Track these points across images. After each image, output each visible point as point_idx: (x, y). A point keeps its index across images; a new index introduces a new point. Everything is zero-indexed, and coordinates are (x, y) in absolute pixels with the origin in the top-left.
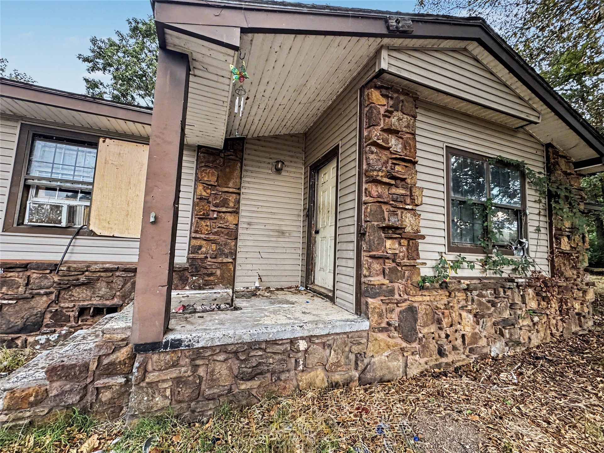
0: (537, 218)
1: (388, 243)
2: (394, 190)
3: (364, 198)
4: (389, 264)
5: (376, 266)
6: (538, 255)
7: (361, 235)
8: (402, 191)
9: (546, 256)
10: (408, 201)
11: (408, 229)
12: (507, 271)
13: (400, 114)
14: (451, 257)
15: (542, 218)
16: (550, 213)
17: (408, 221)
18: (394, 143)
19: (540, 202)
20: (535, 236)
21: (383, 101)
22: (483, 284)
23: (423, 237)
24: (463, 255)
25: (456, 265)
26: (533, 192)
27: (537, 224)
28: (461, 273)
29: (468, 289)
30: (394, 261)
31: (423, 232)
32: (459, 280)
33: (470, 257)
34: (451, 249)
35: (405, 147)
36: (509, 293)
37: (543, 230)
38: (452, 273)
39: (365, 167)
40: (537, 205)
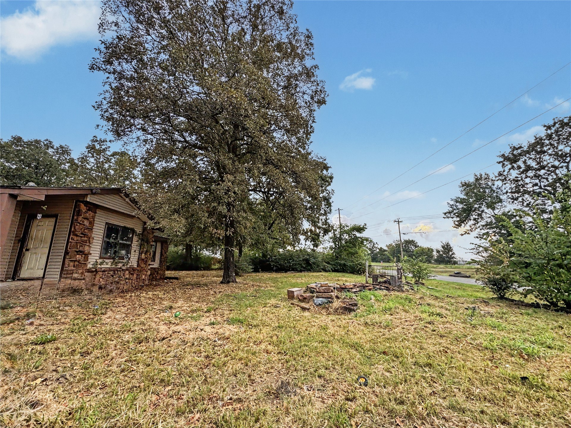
0: (136, 247)
1: (78, 256)
2: (83, 239)
3: (70, 240)
4: (77, 263)
5: (72, 264)
6: (134, 260)
7: (66, 253)
8: (86, 239)
9: (137, 260)
10: (88, 242)
11: (86, 252)
12: (120, 265)
13: (90, 212)
14: (100, 261)
15: (138, 247)
16: (141, 245)
17: (86, 248)
18: (86, 223)
19: (138, 241)
20: (134, 253)
21: (85, 208)
22: (110, 270)
23: (91, 254)
24: (105, 260)
25: (101, 264)
26: (136, 238)
27: (135, 249)
28: (102, 266)
29: (104, 271)
30: (79, 262)
31: (91, 252)
32: (101, 268)
33: (107, 261)
34: (100, 258)
35: (90, 223)
36: (119, 272)
37: (137, 251)
38: (99, 266)
39: (73, 229)
40: (137, 243)
